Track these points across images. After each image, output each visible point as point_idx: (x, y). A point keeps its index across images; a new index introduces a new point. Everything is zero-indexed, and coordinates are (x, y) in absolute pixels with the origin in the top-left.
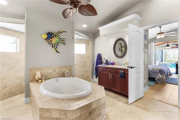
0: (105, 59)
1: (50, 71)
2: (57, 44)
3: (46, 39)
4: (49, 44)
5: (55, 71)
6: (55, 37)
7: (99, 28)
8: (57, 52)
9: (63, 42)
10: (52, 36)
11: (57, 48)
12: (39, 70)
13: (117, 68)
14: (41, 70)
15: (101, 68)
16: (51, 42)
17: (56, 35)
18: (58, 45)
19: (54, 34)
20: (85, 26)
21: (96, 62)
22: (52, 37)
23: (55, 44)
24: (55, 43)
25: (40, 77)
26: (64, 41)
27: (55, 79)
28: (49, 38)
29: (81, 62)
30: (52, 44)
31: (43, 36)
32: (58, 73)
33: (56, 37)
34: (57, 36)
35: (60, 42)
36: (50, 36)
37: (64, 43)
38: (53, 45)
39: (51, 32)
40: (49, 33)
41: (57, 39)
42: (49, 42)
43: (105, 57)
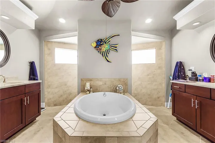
0: (191, 70)
1: (100, 83)
2: (108, 51)
3: (95, 47)
4: (99, 52)
5: (105, 84)
6: (104, 44)
7: (174, 17)
8: (108, 61)
9: (114, 48)
10: (101, 43)
11: (107, 56)
12: (89, 81)
13: (211, 88)
14: (91, 81)
15: (177, 86)
16: (101, 50)
17: (105, 41)
18: (108, 53)
19: (104, 40)
20: (149, 21)
21: (174, 75)
22: (102, 45)
23: (105, 52)
24: (104, 50)
25: (89, 88)
26: (116, 47)
27: (103, 93)
28: (99, 45)
29: (148, 75)
30: (101, 52)
31: (92, 44)
32: (109, 86)
33: (106, 44)
34: (107, 42)
35: (111, 49)
36: (100, 43)
37: (116, 50)
38: (102, 54)
39: (100, 39)
40: (98, 40)
41: (106, 46)
42: (99, 50)
43: (190, 67)
